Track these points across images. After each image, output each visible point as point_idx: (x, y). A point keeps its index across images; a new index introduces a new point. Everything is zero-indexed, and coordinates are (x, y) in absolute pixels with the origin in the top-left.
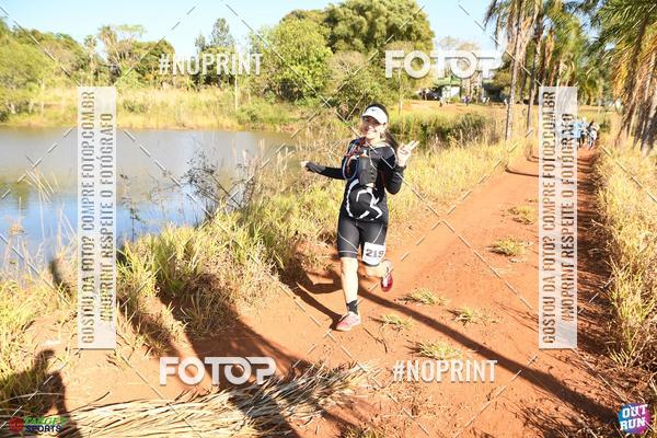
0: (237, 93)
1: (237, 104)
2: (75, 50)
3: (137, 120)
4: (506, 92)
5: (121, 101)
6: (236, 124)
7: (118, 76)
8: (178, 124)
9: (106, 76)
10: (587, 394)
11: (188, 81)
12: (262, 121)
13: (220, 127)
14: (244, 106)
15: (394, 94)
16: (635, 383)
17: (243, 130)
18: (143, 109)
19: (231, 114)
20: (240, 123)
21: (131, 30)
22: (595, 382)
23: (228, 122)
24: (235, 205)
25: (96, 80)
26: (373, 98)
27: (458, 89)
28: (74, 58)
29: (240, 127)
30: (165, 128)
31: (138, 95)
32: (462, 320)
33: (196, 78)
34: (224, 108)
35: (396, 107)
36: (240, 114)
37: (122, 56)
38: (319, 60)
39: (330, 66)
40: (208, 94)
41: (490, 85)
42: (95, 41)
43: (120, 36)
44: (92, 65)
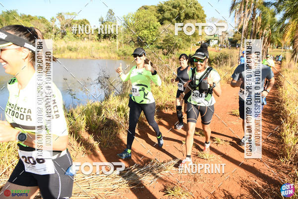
0: (117, 43)
1: (117, 48)
2: (46, 24)
3: (73, 55)
4: (239, 42)
5: (66, 46)
6: (117, 56)
7: (65, 35)
8: (91, 57)
9: (60, 35)
10: (269, 175)
11: (96, 37)
12: (129, 55)
13: (110, 58)
14: (121, 48)
15: (188, 43)
16: (290, 171)
17: (120, 59)
18: (76, 50)
19: (114, 52)
20: (119, 56)
21: (70, 14)
22: (273, 170)
23: (113, 56)
24: (118, 93)
25: (56, 37)
26: (178, 45)
27: (217, 41)
28: (46, 27)
29: (119, 58)
30: (85, 58)
31: (74, 43)
32: (216, 143)
33: (99, 35)
34: (112, 50)
35: (189, 49)
36: (119, 52)
37: (67, 26)
38: (155, 28)
39: (159, 31)
40: (105, 43)
41: (231, 39)
42: (55, 20)
43: (66, 18)
44: (53, 30)
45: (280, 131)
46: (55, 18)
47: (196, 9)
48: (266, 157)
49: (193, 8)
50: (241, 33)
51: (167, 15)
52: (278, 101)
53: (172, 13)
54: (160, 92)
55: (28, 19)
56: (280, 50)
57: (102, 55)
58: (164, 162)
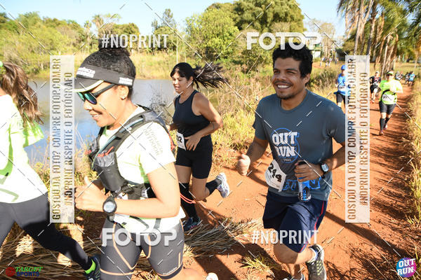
0: (177, 56)
2: (78, 30)
10: (391, 242)
22: (397, 235)
25: (91, 48)
26: (264, 58)
27: (319, 53)
28: (78, 35)
34: (170, 66)
38: (230, 35)
39: (237, 39)
40: (160, 57)
41: (340, 50)
42: (91, 24)
43: (106, 21)
44: (88, 39)
45: (409, 180)
46: (90, 22)
47: (290, 7)
48: (387, 216)
49: (286, 6)
50: (355, 40)
51: (247, 15)
52: (407, 137)
53: (254, 13)
54: (237, 125)
55: (54, 24)
56: (413, 64)
57: (156, 74)
58: (242, 222)
